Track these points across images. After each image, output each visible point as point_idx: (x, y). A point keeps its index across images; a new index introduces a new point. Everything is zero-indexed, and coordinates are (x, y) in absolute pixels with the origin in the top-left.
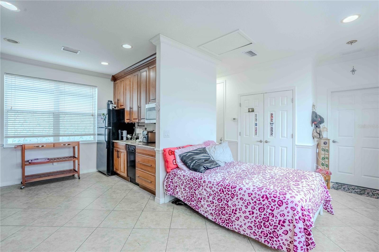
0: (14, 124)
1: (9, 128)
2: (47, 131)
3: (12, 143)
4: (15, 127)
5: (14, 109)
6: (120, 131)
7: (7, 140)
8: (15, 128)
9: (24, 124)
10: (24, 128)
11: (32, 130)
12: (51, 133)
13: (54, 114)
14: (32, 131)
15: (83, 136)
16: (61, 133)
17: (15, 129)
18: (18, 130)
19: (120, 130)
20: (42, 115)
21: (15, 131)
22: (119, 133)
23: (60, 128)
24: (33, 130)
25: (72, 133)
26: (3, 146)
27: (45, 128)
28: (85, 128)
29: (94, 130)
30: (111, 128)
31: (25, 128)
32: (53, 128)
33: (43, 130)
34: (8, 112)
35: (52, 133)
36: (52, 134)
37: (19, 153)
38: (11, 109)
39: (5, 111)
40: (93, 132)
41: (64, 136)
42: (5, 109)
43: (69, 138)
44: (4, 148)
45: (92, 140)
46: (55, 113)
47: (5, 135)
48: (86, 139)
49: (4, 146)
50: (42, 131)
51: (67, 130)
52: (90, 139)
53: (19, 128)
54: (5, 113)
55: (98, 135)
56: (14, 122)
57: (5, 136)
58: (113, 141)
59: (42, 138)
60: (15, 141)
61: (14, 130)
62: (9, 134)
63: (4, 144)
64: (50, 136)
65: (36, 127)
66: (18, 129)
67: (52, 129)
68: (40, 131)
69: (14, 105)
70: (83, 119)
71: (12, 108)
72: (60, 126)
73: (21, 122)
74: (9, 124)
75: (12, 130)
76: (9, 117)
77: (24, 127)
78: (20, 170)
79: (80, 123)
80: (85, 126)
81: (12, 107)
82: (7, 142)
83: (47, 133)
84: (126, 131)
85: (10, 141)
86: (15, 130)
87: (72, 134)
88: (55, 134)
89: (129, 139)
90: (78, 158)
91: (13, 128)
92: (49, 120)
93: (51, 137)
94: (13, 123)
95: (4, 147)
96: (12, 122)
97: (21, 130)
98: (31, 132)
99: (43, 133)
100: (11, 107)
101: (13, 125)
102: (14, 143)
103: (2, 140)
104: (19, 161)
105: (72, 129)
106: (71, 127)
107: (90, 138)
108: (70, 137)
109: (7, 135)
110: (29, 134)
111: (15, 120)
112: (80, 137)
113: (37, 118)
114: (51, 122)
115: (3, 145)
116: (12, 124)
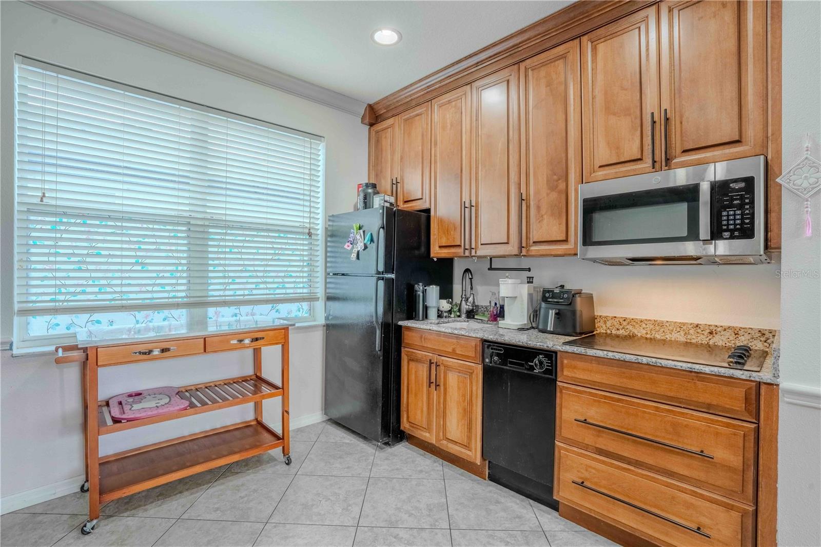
0: (52, 259)
1: (33, 274)
2: (167, 288)
3: (46, 334)
4: (56, 270)
5: (53, 202)
6: (421, 288)
7: (28, 324)
8: (58, 274)
9: (88, 260)
10: (88, 275)
11: (119, 282)
12: (181, 294)
13: (189, 223)
14: (118, 289)
15: (280, 305)
16: (211, 293)
17: (55, 278)
18: (68, 282)
19: (421, 284)
20: (151, 226)
21: (55, 286)
22: (419, 295)
23: (211, 275)
24: (122, 285)
25: (247, 292)
26: (11, 349)
27: (161, 275)
28: (285, 277)
29: (311, 282)
30: (393, 276)
31: (93, 275)
32: (185, 275)
33: (154, 285)
34: (29, 211)
35: (183, 294)
36: (184, 297)
37: (72, 374)
38: (42, 201)
39: (16, 207)
40: (305, 291)
41: (225, 303)
42: (17, 199)
43: (237, 311)
44: (12, 356)
45: (306, 315)
46: (192, 222)
47: (19, 302)
48: (288, 313)
49: (14, 347)
50: (150, 289)
51: (231, 283)
52: (298, 313)
53: (72, 274)
54: (16, 216)
55: (330, 298)
56: (52, 251)
57: (16, 307)
58: (400, 323)
59: (150, 312)
60: (58, 325)
61: (53, 282)
62: (34, 298)
63: (15, 339)
64: (177, 306)
65: (130, 271)
66: (69, 278)
67: (184, 281)
68: (144, 289)
69: (53, 187)
70: (279, 246)
71: (44, 196)
72: (211, 268)
73: (76, 251)
74: (33, 259)
75: (46, 282)
76: (33, 234)
77: (87, 270)
78: (75, 441)
79: (270, 257)
80: (285, 269)
81: (47, 195)
82: (27, 330)
83: (166, 295)
84: (438, 288)
85: (39, 326)
86: (58, 282)
87: (246, 297)
88: (193, 297)
89: (445, 314)
90: (283, 388)
91: (50, 275)
92: (174, 248)
93: (181, 310)
94: (49, 254)
95: (15, 351)
96: (47, 251)
97: (81, 282)
98: (115, 292)
99: (155, 295)
100: (40, 194)
101: (48, 262)
102: (51, 332)
103: (8, 327)
104: (73, 403)
105: (245, 280)
106: (241, 271)
107: (299, 311)
108: (241, 307)
109: (24, 305)
110: (105, 298)
111: (55, 247)
112: (270, 306)
113: (132, 239)
114: (181, 255)
115: (11, 345)
116: (46, 259)
